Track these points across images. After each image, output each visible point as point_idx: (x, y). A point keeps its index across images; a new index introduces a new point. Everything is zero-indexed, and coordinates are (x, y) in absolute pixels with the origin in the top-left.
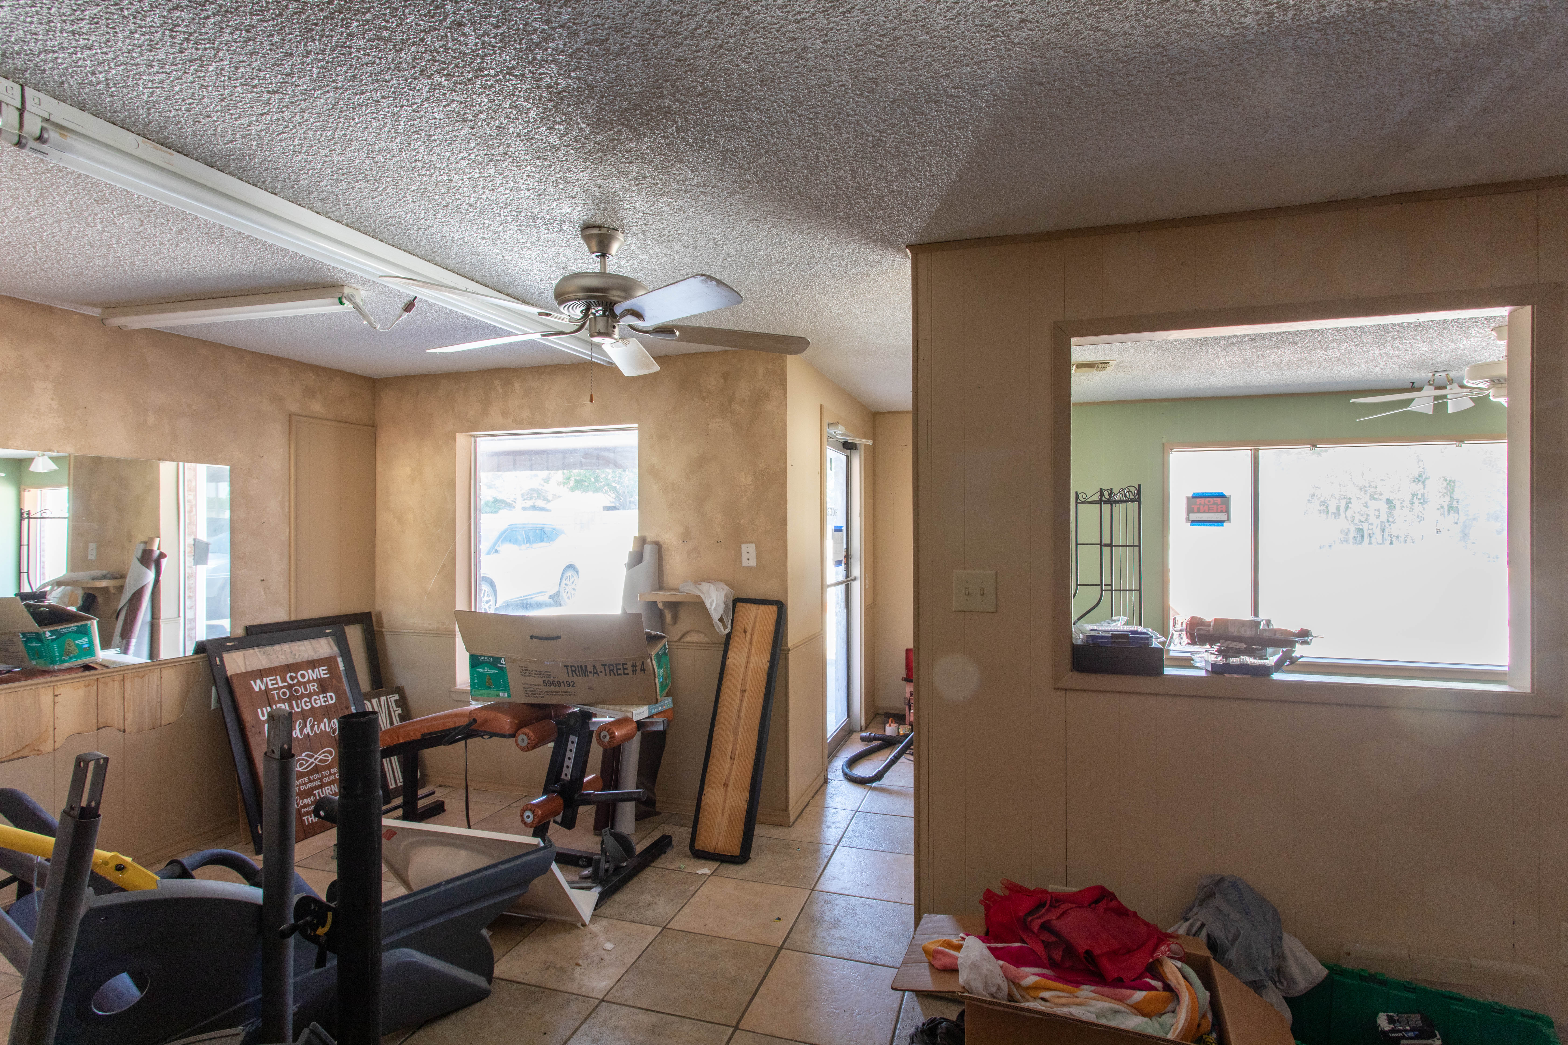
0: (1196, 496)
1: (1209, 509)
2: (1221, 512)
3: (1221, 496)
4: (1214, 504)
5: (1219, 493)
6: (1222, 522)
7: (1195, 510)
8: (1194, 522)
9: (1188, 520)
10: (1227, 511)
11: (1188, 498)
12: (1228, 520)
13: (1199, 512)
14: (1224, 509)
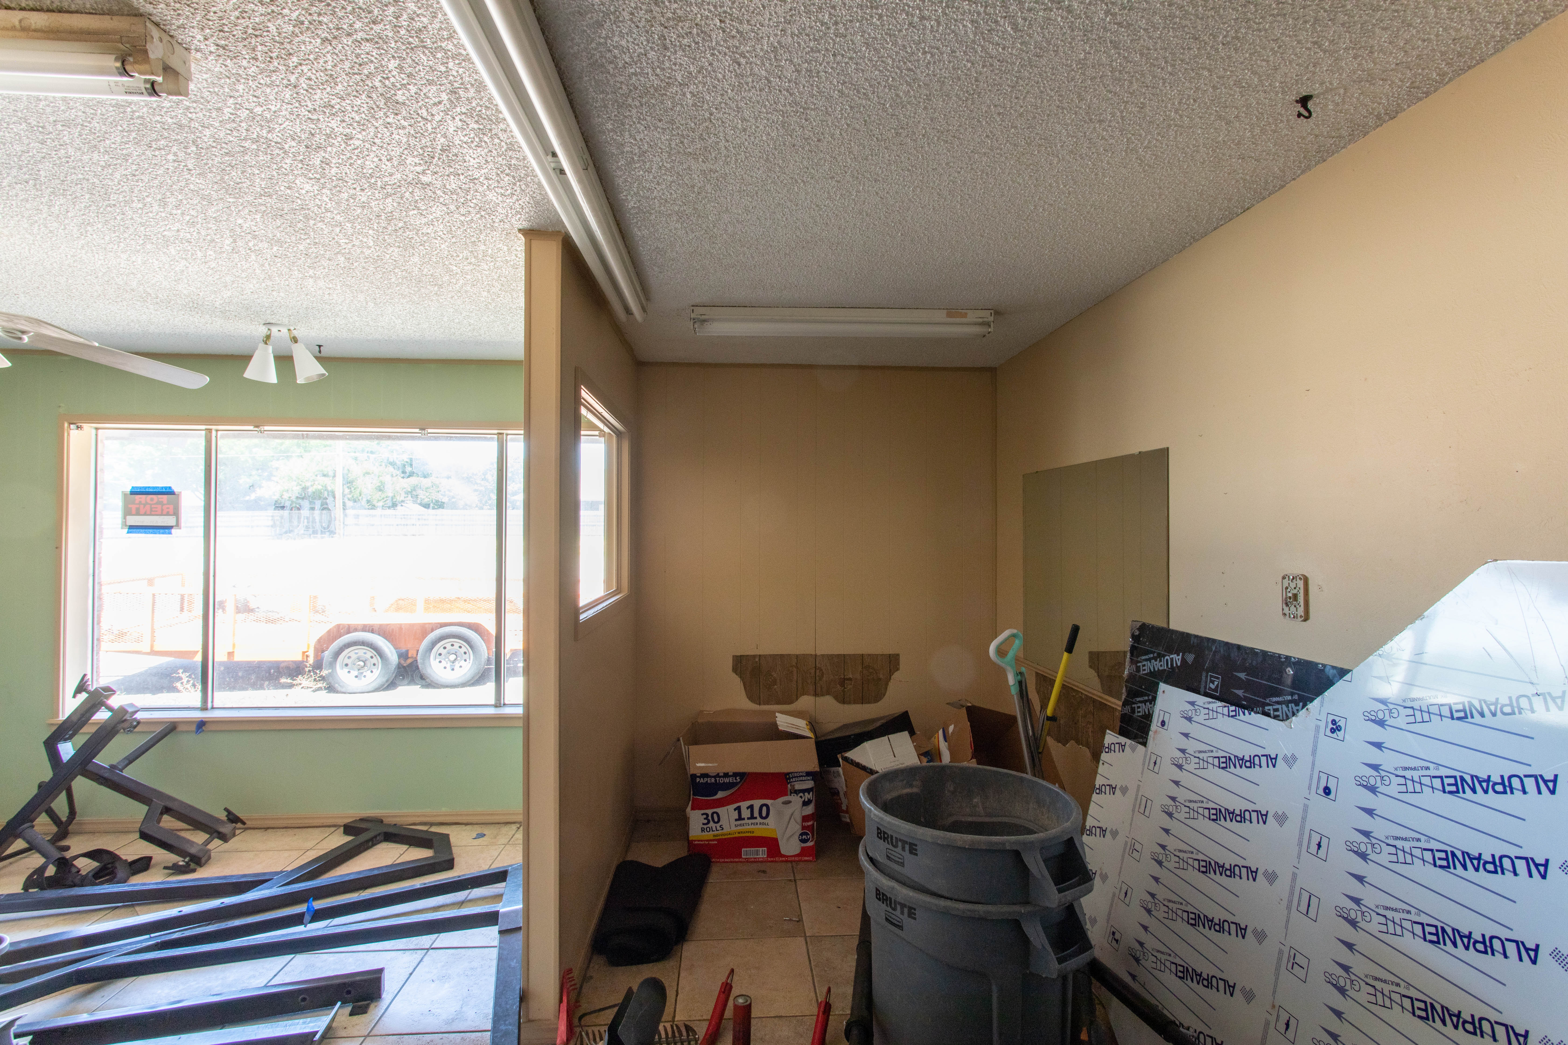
0: (135, 492)
1: (151, 511)
2: (168, 514)
3: (168, 492)
4: (159, 503)
5: (166, 488)
6: (171, 527)
7: (134, 511)
8: (133, 528)
9: (124, 524)
10: (176, 513)
11: (125, 495)
12: (178, 525)
13: (138, 513)
14: (171, 511)
